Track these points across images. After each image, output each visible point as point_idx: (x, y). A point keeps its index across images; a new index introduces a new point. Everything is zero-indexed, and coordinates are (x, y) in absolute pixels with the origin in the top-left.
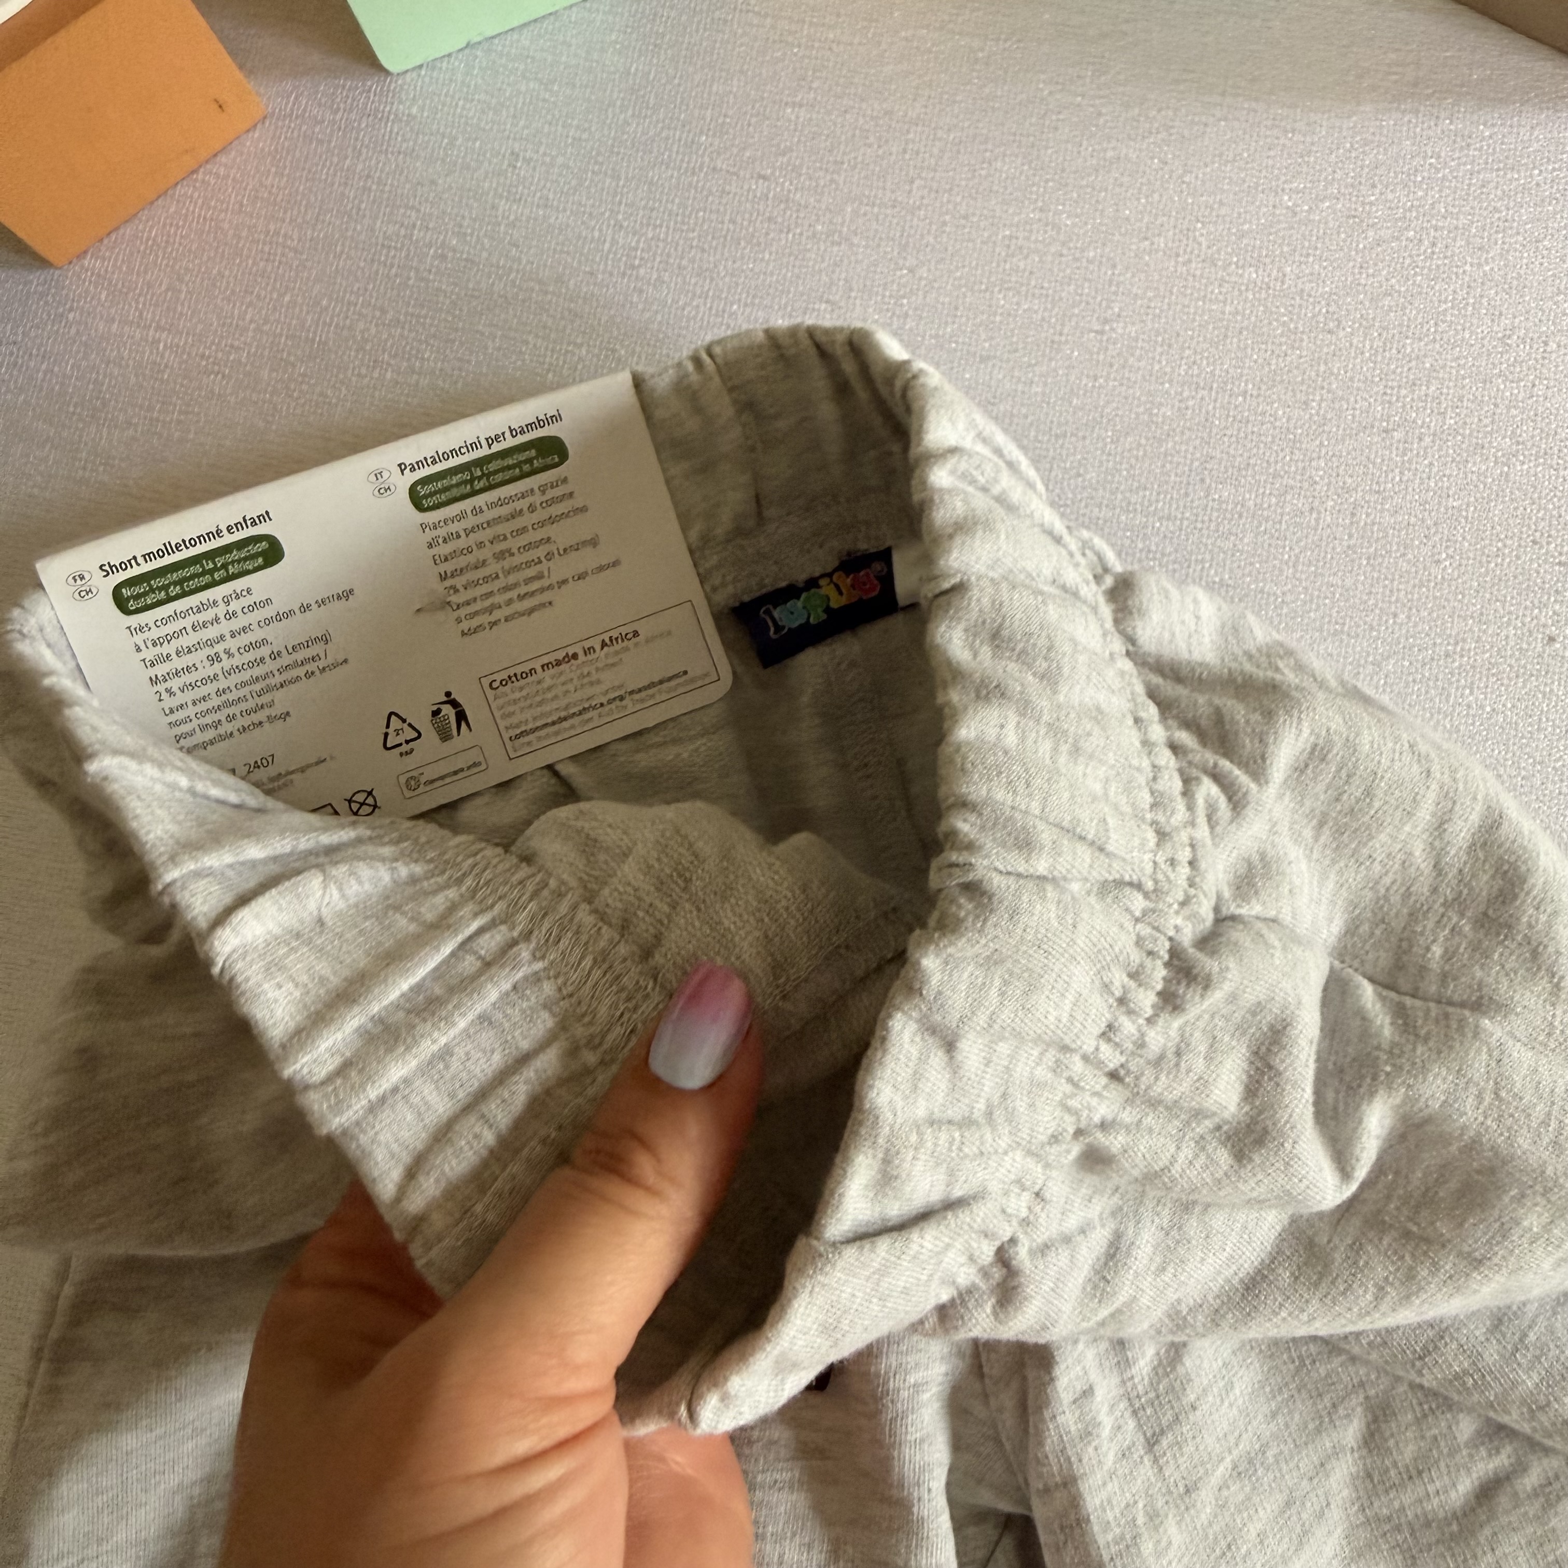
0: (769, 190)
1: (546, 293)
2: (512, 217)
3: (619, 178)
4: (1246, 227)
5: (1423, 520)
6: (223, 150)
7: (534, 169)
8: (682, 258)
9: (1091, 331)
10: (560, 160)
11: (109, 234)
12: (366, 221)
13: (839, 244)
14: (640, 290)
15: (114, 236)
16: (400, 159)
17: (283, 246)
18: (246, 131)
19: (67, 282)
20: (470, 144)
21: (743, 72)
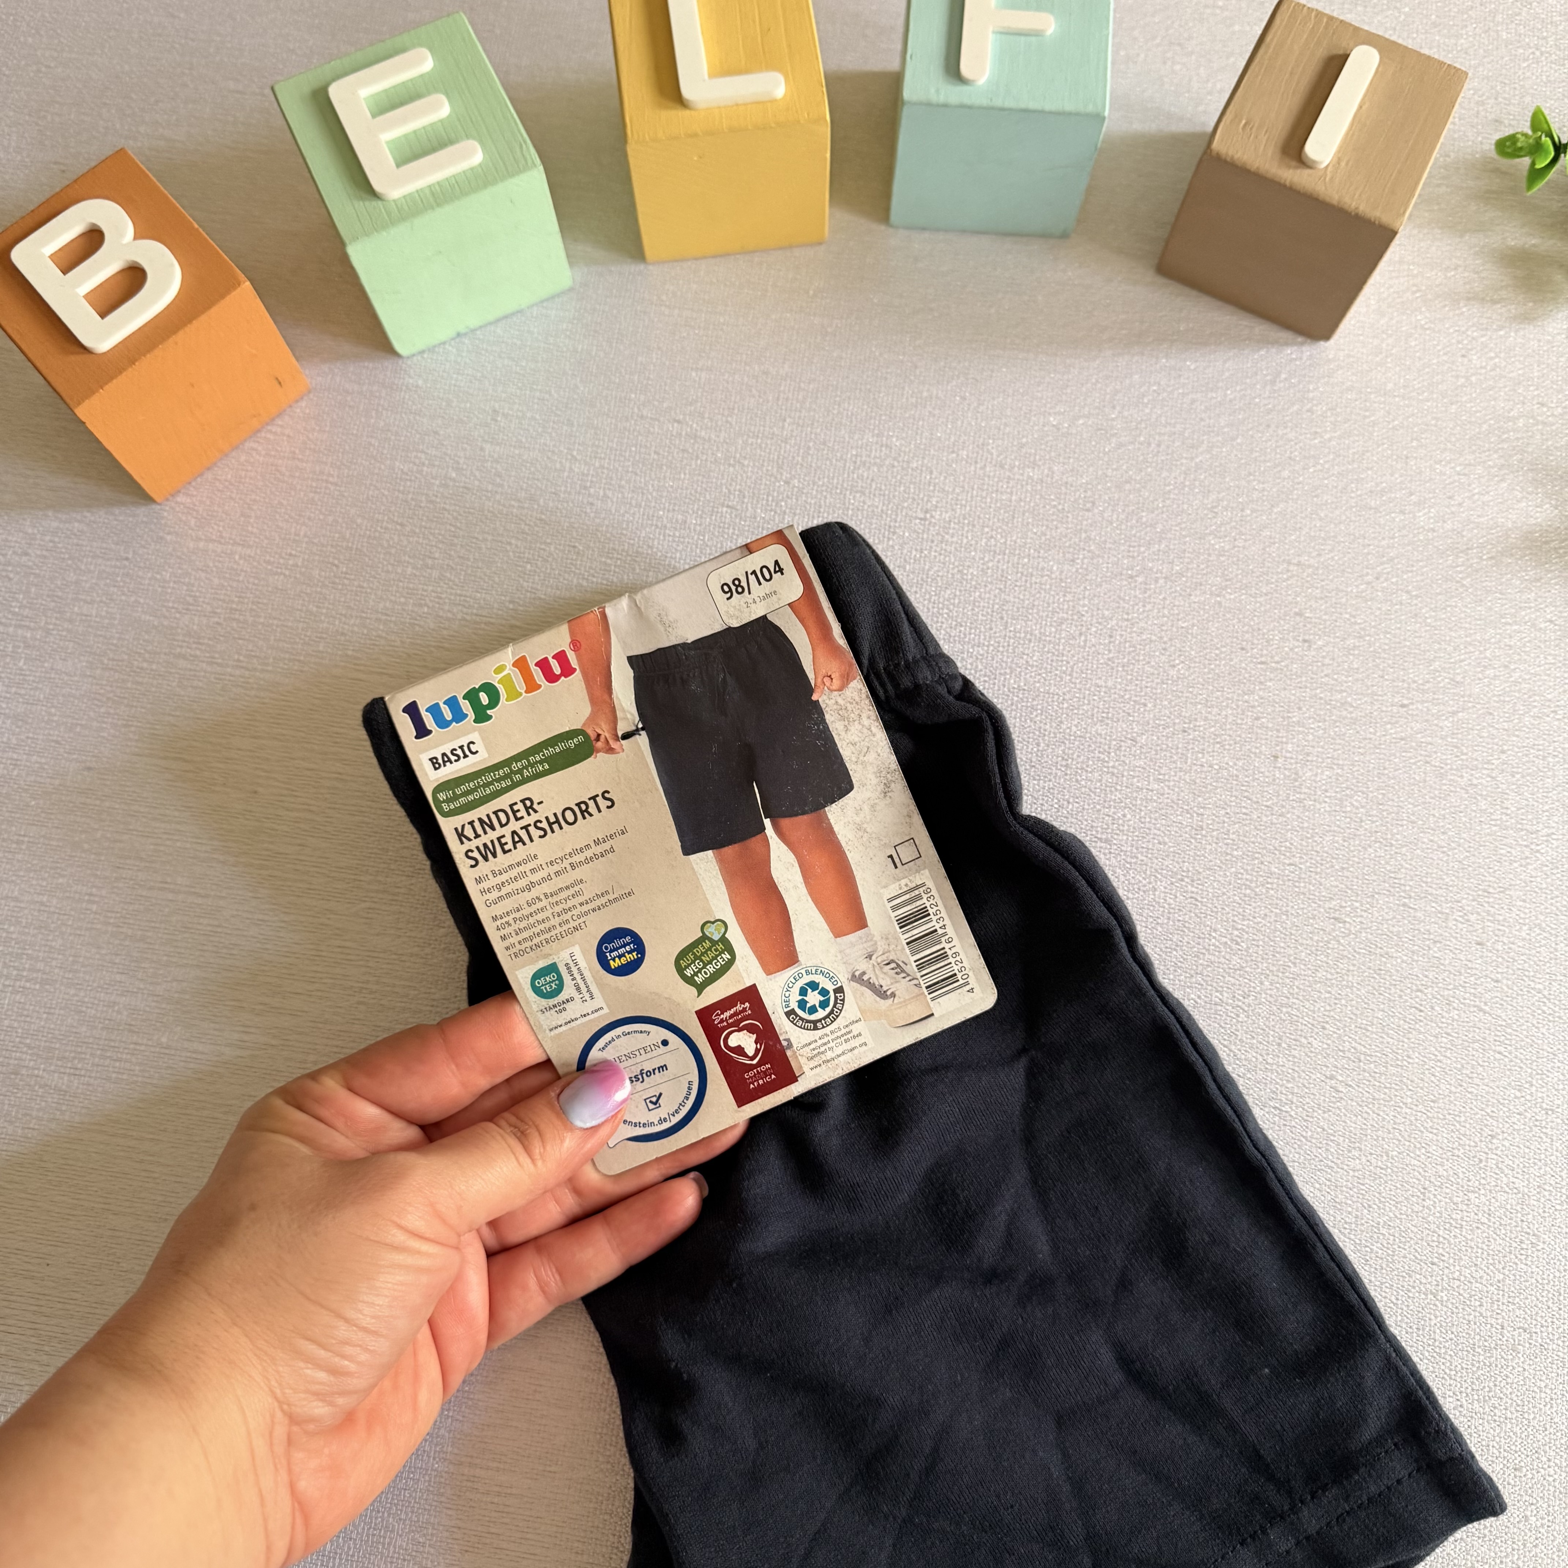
0: (682, 429)
1: (523, 508)
2: (496, 456)
3: (572, 425)
4: (1024, 440)
5: (1161, 638)
6: (280, 415)
7: (511, 421)
8: (621, 480)
9: (916, 518)
10: (529, 415)
11: (195, 479)
12: (388, 462)
13: (734, 466)
14: (592, 504)
15: (199, 480)
16: (411, 417)
17: (327, 481)
18: (297, 401)
19: (165, 514)
20: (462, 405)
21: (659, 348)
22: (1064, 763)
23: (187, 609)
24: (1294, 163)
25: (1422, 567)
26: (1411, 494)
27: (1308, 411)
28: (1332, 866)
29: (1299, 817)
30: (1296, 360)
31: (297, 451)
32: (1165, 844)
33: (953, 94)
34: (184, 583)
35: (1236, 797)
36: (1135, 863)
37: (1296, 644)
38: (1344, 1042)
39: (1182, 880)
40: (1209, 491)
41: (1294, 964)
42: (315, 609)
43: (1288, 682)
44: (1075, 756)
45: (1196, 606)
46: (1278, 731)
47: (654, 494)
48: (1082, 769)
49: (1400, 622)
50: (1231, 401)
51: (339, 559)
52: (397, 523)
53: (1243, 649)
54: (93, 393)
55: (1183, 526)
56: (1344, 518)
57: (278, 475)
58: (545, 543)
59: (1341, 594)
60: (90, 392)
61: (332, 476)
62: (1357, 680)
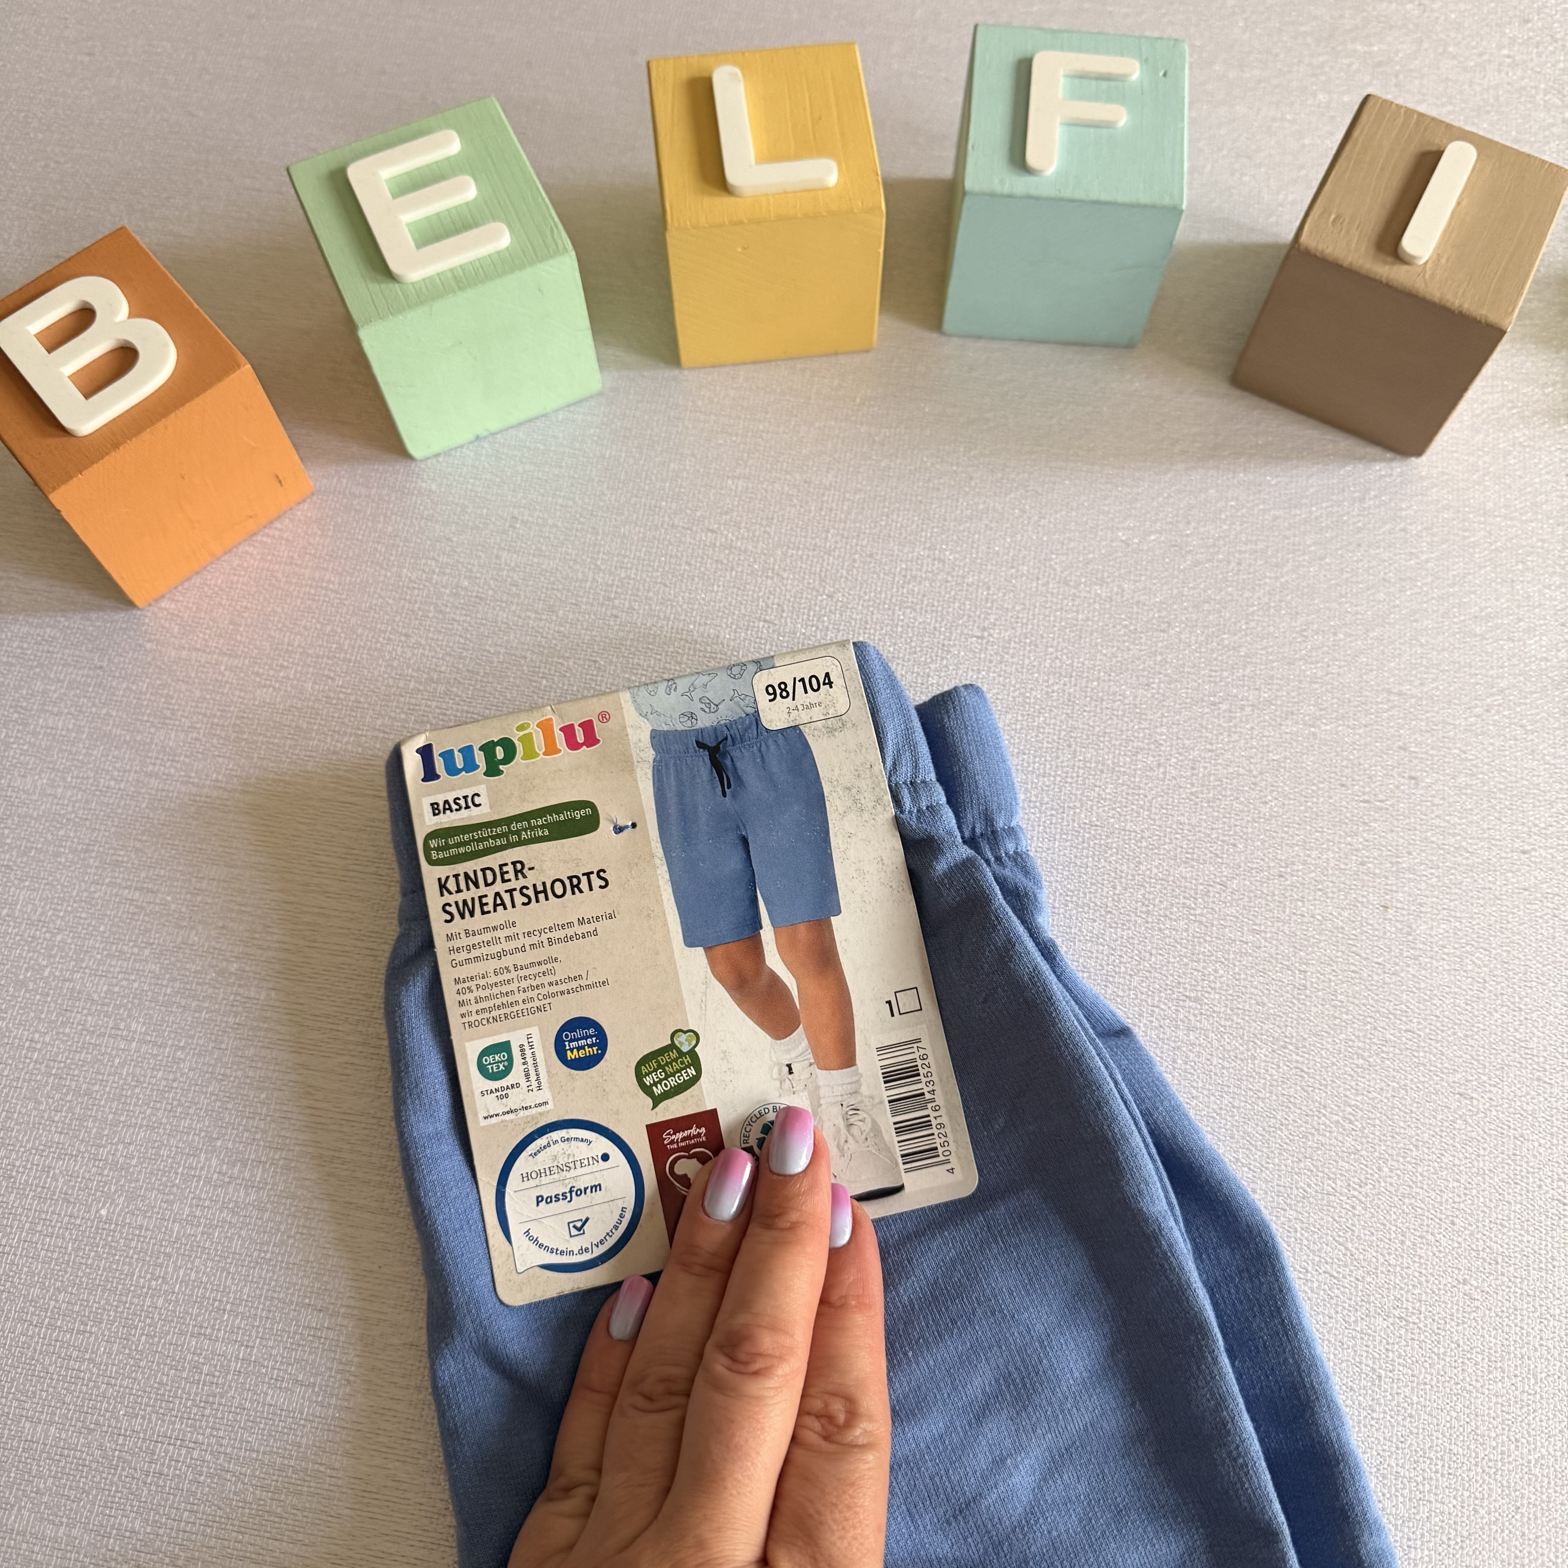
0: (716, 539)
1: (541, 620)
2: (513, 564)
3: (597, 534)
4: (1091, 556)
5: (1250, 771)
6: (279, 518)
7: (530, 528)
8: (648, 591)
9: (972, 636)
10: (550, 522)
11: (182, 584)
12: (394, 569)
13: (772, 578)
14: (616, 617)
15: (186, 585)
16: (423, 522)
17: (326, 589)
18: (299, 504)
19: (147, 620)
20: (479, 512)
21: (693, 455)
22: (1144, 909)
23: (163, 723)
24: (1389, 259)
25: (1537, 699)
26: (1520, 620)
27: (1401, 530)
28: (1455, 1034)
29: (1414, 976)
30: (1385, 476)
31: (296, 556)
32: (1264, 1004)
33: (1019, 184)
34: (162, 695)
35: (1343, 952)
36: (1230, 1027)
37: (1402, 780)
38: (1477, 1240)
39: (1285, 1047)
40: (1297, 613)
41: (1416, 1147)
42: (305, 725)
43: (1395, 823)
44: (1157, 902)
45: (1288, 736)
46: (1387, 878)
47: (685, 606)
48: (1166, 916)
49: (1516, 759)
50: (1316, 518)
51: (335, 671)
52: (401, 634)
53: (1343, 785)
54: (71, 478)
55: (1270, 650)
56: (1447, 644)
57: (274, 581)
58: (563, 657)
59: (1449, 728)
60: (67, 478)
61: (333, 583)
62: (1471, 822)
